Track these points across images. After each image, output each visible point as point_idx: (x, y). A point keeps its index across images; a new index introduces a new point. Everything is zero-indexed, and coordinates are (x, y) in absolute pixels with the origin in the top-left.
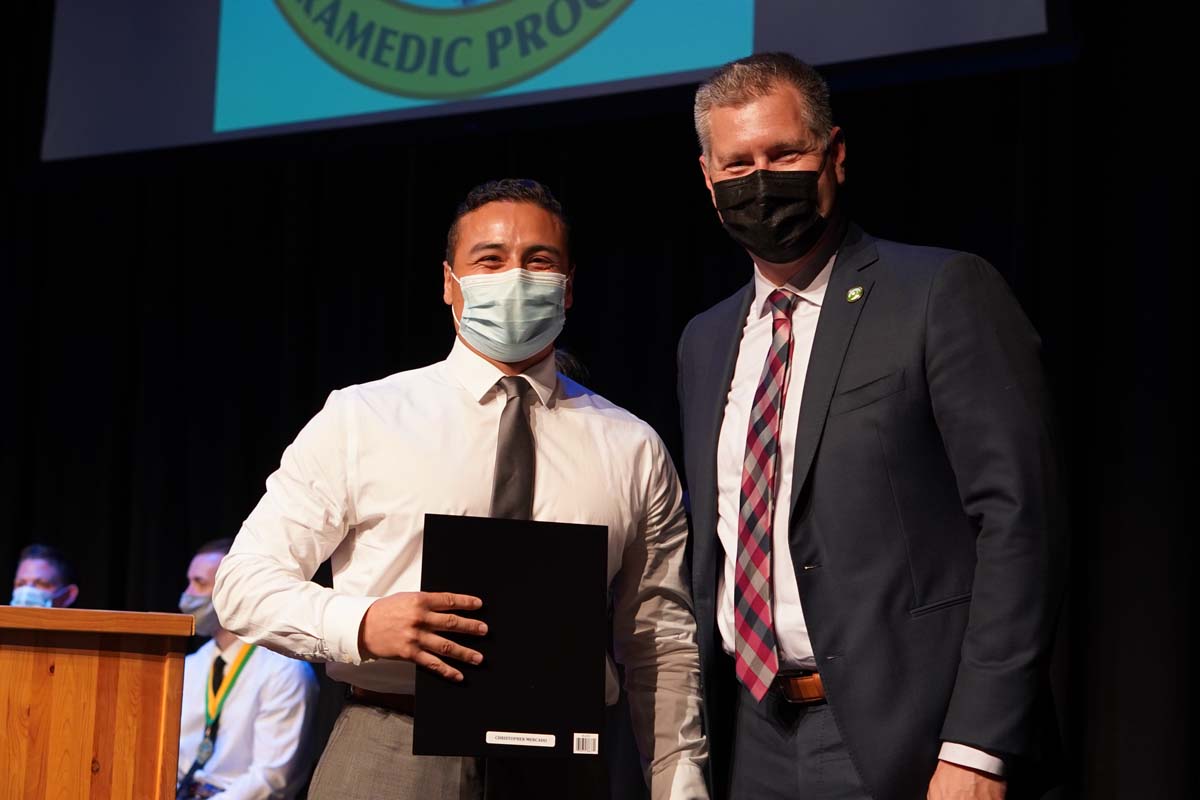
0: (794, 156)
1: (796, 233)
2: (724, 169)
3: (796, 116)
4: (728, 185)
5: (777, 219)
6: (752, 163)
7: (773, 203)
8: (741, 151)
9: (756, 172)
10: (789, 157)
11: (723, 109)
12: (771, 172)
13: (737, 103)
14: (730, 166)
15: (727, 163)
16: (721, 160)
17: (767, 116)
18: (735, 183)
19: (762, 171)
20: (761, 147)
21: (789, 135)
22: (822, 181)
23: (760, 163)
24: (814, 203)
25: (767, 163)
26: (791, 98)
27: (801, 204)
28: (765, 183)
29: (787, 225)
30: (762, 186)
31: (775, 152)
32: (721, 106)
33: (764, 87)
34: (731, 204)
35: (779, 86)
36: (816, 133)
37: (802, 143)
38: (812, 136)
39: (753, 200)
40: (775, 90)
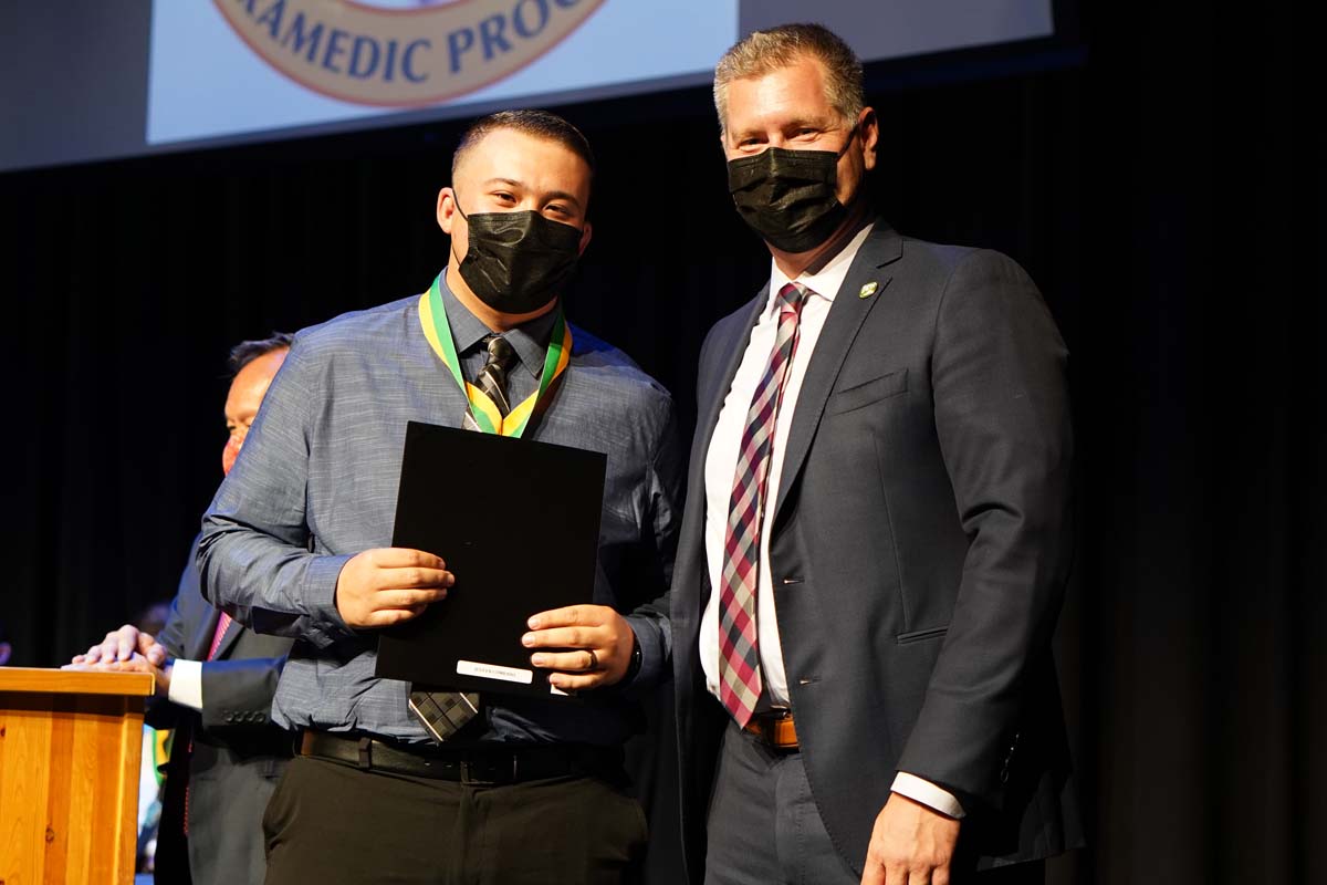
0: (812, 135)
1: (808, 218)
2: (738, 148)
3: (818, 91)
4: (740, 163)
5: (786, 201)
6: (766, 141)
7: (785, 184)
8: (755, 127)
9: (768, 150)
10: (807, 136)
11: (738, 82)
12: (784, 150)
13: (752, 76)
14: (743, 143)
15: (739, 140)
16: (734, 137)
17: (784, 90)
18: (746, 162)
19: (777, 150)
20: (775, 123)
21: (806, 111)
22: (842, 163)
23: (775, 140)
24: (832, 187)
25: (782, 141)
26: (814, 71)
27: (817, 186)
28: (777, 161)
29: (798, 208)
30: (774, 166)
31: (792, 129)
32: (737, 78)
33: (783, 59)
34: (743, 184)
35: (800, 59)
36: (841, 111)
37: (821, 121)
38: (835, 113)
39: (763, 180)
40: (794, 62)
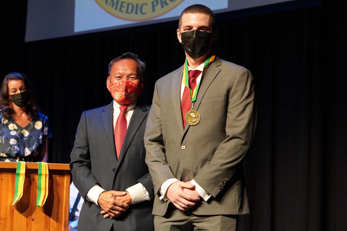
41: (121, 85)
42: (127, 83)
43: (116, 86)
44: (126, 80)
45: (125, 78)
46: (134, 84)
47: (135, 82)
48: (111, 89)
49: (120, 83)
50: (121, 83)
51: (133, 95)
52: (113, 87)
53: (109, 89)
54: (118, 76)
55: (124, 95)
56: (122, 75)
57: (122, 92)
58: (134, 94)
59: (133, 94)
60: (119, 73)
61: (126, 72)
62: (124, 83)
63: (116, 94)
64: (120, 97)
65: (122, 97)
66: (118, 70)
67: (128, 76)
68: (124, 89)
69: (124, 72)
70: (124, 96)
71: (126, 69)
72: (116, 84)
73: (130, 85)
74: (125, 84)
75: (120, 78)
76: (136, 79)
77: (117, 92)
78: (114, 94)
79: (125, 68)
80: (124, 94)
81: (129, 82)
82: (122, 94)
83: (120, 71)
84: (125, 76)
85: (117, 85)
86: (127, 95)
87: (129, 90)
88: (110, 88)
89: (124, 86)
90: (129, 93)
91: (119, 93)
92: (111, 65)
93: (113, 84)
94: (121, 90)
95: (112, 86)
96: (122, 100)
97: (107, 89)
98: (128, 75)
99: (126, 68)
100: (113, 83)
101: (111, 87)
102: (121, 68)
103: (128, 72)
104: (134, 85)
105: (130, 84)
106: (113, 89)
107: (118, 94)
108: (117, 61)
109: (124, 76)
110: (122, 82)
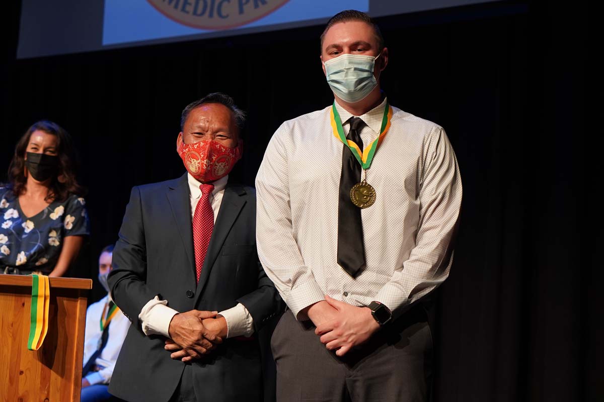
41: (203, 147)
42: (213, 144)
43: (194, 149)
44: (210, 140)
45: (209, 136)
46: (224, 147)
47: (226, 143)
48: (183, 153)
49: (200, 144)
50: (202, 144)
51: (220, 166)
52: (187, 149)
53: (180, 154)
54: (197, 131)
55: (206, 165)
56: (204, 131)
57: (203, 159)
58: (222, 164)
59: (220, 164)
60: (200, 127)
61: (211, 126)
62: (207, 144)
63: (193, 163)
64: (198, 169)
65: (202, 169)
66: (197, 121)
67: (214, 133)
68: (206, 154)
69: (207, 125)
70: (205, 167)
71: (211, 120)
72: (193, 146)
73: (216, 149)
74: (208, 146)
75: (201, 136)
76: (228, 138)
77: (195, 160)
78: (188, 163)
79: (210, 118)
80: (205, 163)
81: (216, 143)
82: (203, 163)
83: (202, 124)
84: (209, 133)
85: (196, 147)
86: (211, 165)
87: (214, 156)
88: (182, 151)
89: (207, 149)
90: (215, 161)
91: (198, 161)
92: (187, 112)
93: (188, 145)
94: (202, 156)
95: (185, 149)
96: (201, 173)
97: (177, 154)
98: (214, 131)
99: (212, 117)
100: (188, 143)
101: (184, 151)
102: (203, 118)
103: (215, 125)
104: (224, 150)
105: (218, 146)
106: (188, 154)
107: (195, 163)
108: (197, 105)
109: (207, 132)
110: (204, 142)
